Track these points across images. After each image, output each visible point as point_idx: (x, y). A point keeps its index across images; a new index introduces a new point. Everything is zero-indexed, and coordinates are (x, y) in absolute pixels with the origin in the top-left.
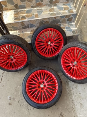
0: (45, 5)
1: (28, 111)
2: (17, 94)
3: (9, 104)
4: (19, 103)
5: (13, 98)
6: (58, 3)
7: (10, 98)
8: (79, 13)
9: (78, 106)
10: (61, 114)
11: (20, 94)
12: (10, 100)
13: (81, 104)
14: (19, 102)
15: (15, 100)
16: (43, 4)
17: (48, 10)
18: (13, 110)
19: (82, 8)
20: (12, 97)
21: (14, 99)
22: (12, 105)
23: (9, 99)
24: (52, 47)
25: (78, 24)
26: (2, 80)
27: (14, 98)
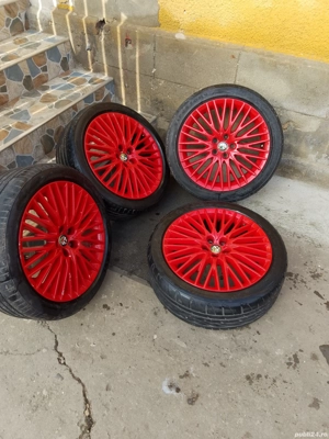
0: (16, 100)
1: (256, 352)
2: (176, 356)
3: (191, 401)
4: (211, 365)
5: (181, 377)
6: (46, 81)
7: (171, 386)
8: (121, 71)
9: (313, 233)
10: (313, 277)
11: (184, 345)
12: (178, 390)
13: (312, 224)
14: (206, 364)
15: (191, 372)
16: (10, 98)
17: (38, 103)
18: (219, 400)
19: (123, 52)
20: (175, 378)
21: (187, 375)
22: (201, 392)
23: (173, 392)
24: (138, 163)
25: (139, 96)
26: (79, 381)
27: (182, 374)
